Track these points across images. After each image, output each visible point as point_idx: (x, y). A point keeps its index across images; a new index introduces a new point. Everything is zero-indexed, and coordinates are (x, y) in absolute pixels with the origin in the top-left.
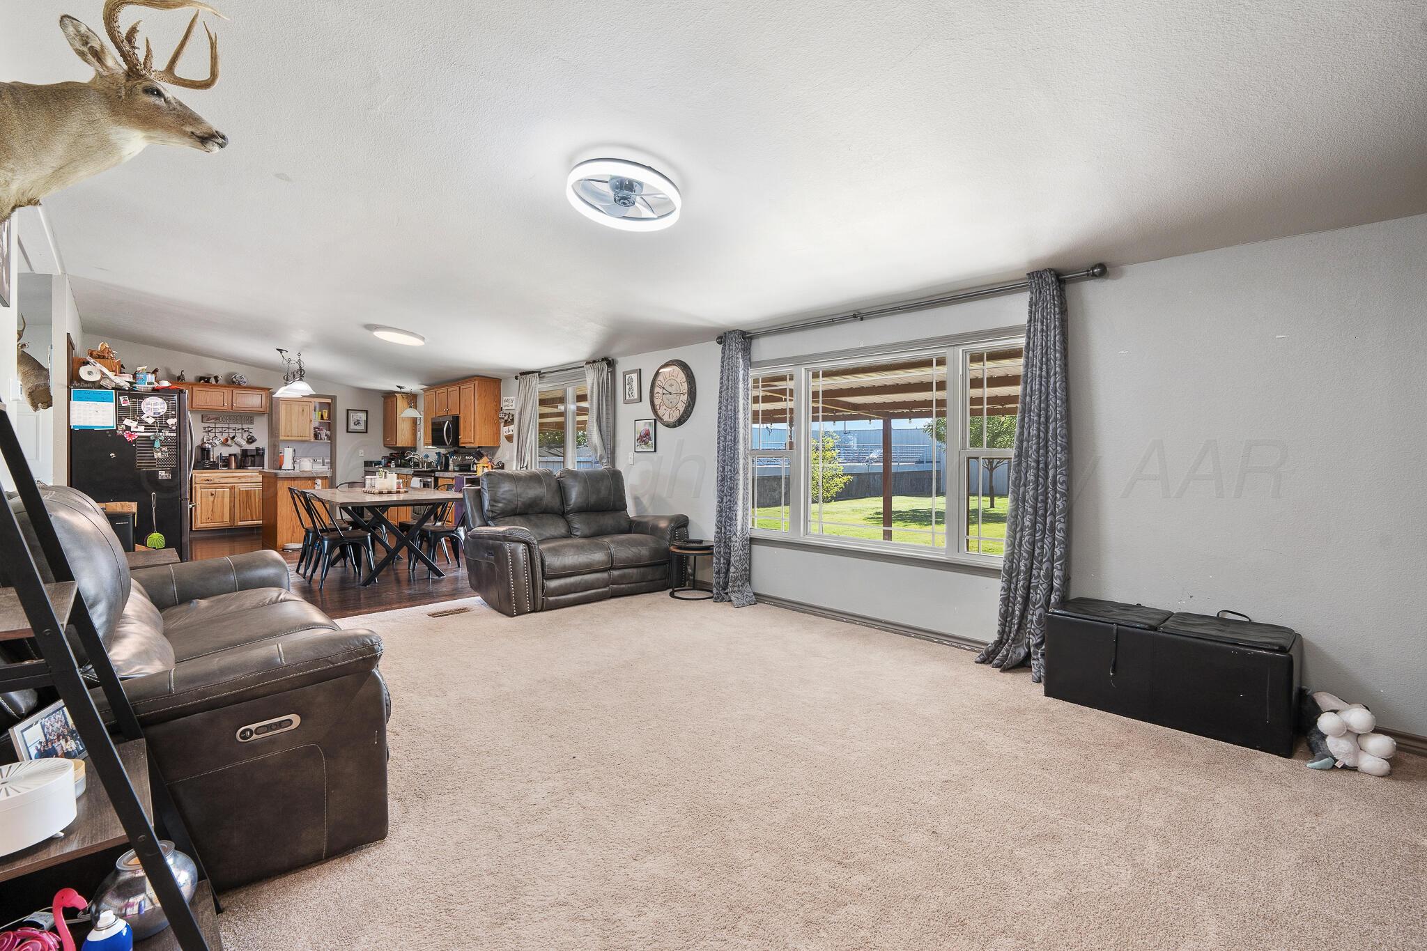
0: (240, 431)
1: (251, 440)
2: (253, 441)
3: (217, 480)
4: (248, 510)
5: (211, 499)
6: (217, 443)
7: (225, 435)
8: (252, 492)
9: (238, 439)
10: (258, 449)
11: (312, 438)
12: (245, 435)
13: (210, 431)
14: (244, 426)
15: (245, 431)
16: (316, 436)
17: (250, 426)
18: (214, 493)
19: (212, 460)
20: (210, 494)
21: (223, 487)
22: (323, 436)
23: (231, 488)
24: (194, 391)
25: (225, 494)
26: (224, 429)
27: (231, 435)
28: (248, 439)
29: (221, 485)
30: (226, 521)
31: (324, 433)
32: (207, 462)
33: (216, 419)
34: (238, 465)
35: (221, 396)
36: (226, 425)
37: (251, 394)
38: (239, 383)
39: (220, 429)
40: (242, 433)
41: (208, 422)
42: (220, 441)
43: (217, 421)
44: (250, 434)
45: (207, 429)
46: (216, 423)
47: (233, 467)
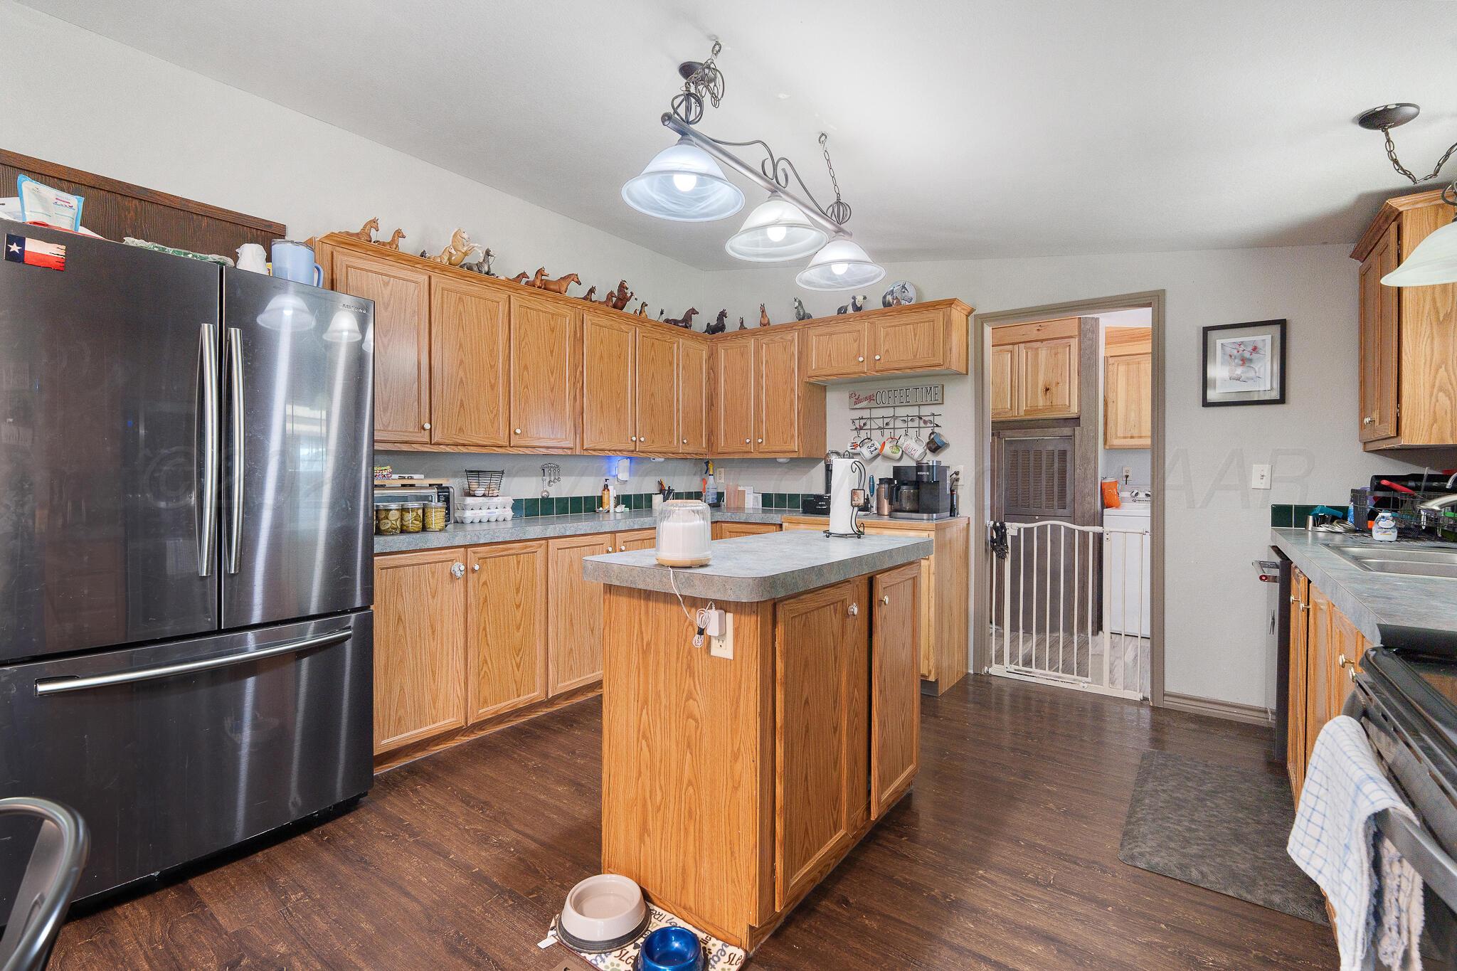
0: (916, 424)
1: (936, 444)
6: (866, 453)
7: (887, 435)
12: (925, 434)
13: (859, 428)
14: (926, 411)
15: (925, 422)
17: (935, 409)
26: (886, 420)
27: (897, 435)
33: (870, 398)
35: (855, 341)
36: (890, 412)
37: (913, 324)
38: (899, 303)
39: (880, 423)
40: (919, 427)
41: (857, 406)
42: (873, 449)
43: (873, 404)
44: (937, 430)
45: (857, 422)
46: (870, 408)
47: (886, 513)
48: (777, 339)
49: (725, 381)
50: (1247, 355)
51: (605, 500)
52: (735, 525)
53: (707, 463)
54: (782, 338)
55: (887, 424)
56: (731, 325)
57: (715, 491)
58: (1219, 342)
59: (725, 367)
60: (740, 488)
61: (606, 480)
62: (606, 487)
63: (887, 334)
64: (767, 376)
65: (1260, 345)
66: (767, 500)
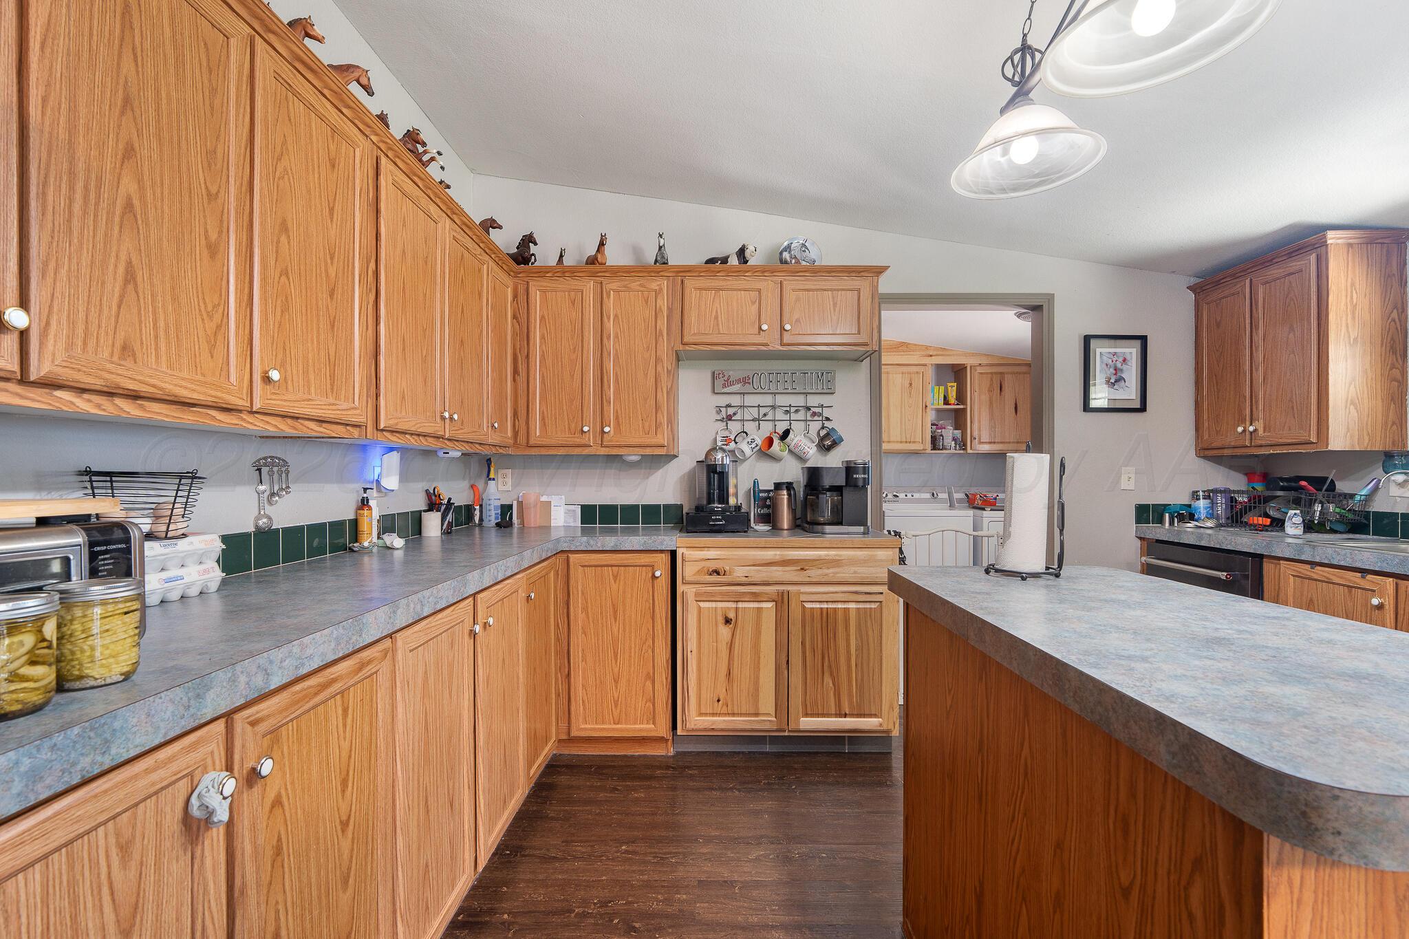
0: (801, 415)
1: (828, 442)
2: (835, 444)
3: (740, 573)
4: (828, 681)
5: (725, 631)
6: (747, 450)
7: (767, 428)
8: (840, 615)
9: (795, 439)
10: (850, 469)
11: (929, 445)
12: (815, 426)
13: (729, 418)
14: (813, 401)
15: (814, 414)
16: (934, 441)
17: (826, 400)
18: (731, 615)
19: (732, 501)
20: (721, 620)
21: (756, 597)
22: (948, 441)
23: (782, 601)
24: (687, 292)
25: (764, 615)
26: (763, 411)
27: (781, 428)
28: (822, 439)
29: (749, 590)
30: (765, 719)
31: (949, 433)
32: (717, 506)
33: (745, 381)
34: (799, 514)
35: (753, 303)
36: (768, 400)
37: (831, 290)
38: (798, 262)
39: (754, 412)
40: (806, 420)
41: (725, 390)
42: (753, 446)
43: (748, 388)
44: (827, 424)
45: (723, 410)
46: (744, 394)
47: (786, 526)
48: (635, 285)
49: (542, 337)
50: (1119, 365)
51: (364, 526)
52: (594, 556)
53: (489, 461)
54: (641, 285)
55: (765, 415)
56: (544, 254)
57: (498, 503)
58: (1098, 351)
59: (542, 318)
60: (544, 498)
61: (365, 490)
62: (364, 503)
63: (798, 299)
64: (616, 337)
65: (1128, 357)
66: (590, 514)
